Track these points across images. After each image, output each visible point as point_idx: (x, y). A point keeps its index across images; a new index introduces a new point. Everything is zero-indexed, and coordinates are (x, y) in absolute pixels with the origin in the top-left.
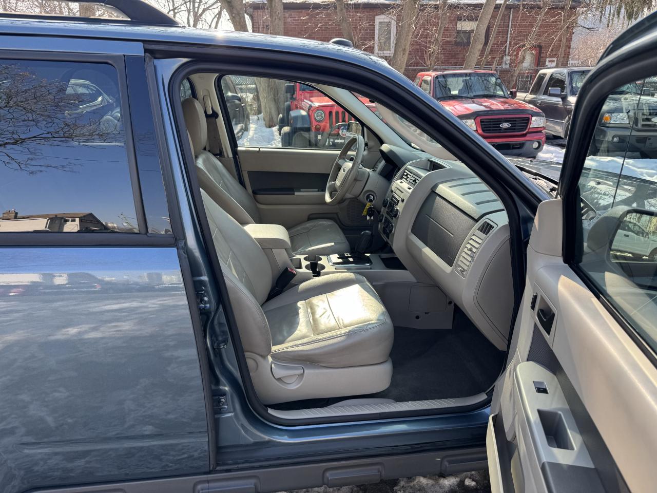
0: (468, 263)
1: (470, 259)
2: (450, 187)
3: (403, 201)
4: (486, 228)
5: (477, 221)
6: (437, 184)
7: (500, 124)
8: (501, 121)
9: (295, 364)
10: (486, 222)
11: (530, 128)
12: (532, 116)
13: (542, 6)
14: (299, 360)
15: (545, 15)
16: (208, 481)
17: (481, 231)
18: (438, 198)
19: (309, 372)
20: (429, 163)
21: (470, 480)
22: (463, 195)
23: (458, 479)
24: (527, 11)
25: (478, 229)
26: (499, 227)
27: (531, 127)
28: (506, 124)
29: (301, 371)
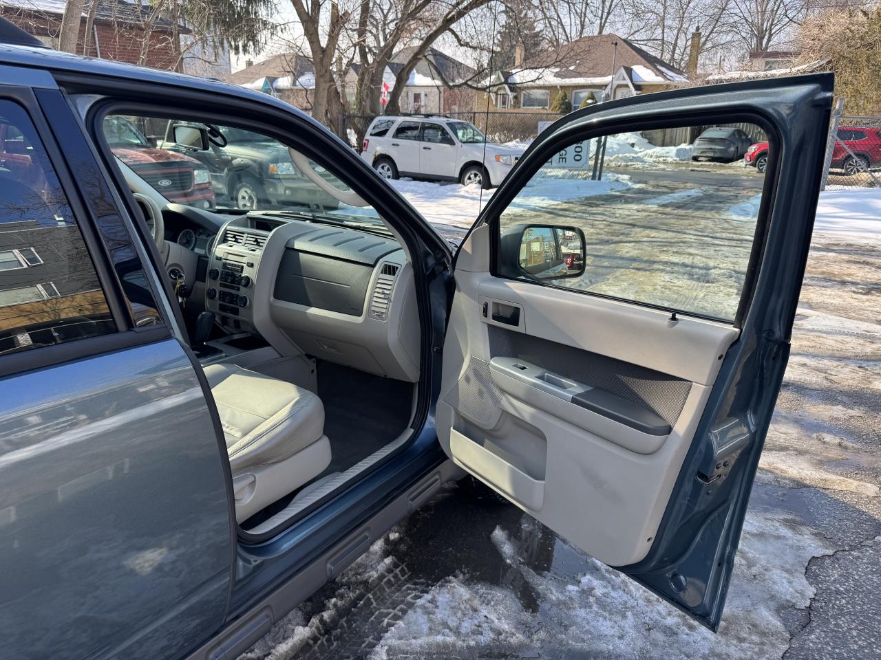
0: (385, 306)
1: (386, 301)
2: (311, 240)
3: (251, 265)
4: (390, 270)
5: (373, 266)
6: (289, 240)
7: (158, 181)
8: (156, 178)
9: (242, 473)
10: (386, 265)
11: (195, 185)
12: (194, 170)
13: (143, 26)
14: (244, 467)
15: (150, 40)
16: (219, 644)
17: (386, 273)
18: (301, 254)
19: (260, 476)
20: (249, 221)
21: (393, 534)
22: (336, 245)
23: (382, 540)
24: (126, 31)
25: (382, 273)
26: (403, 267)
27: (196, 183)
28: (165, 181)
29: (252, 479)
